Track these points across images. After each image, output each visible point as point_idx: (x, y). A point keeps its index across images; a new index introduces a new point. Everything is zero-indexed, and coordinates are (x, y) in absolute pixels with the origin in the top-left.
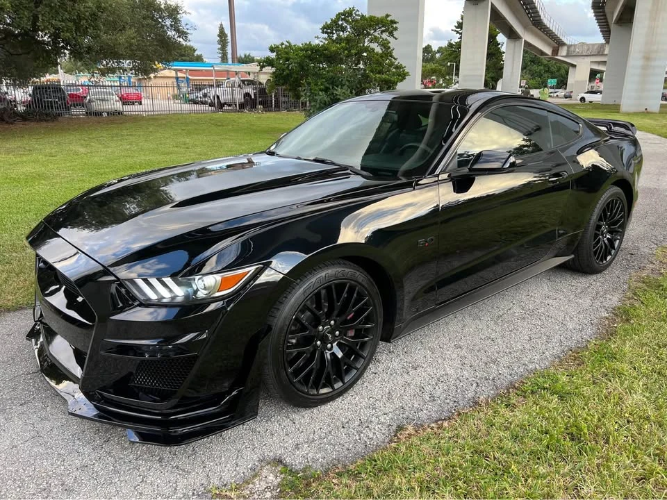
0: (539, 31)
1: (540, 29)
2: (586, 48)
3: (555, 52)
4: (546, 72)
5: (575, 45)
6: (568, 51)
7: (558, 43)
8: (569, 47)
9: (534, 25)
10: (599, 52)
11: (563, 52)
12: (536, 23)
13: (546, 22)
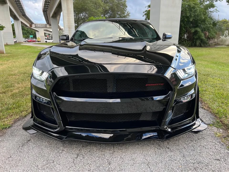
0: (24, 18)
1: (25, 17)
2: (41, 25)
3: (31, 26)
4: (28, 33)
5: (37, 24)
6: (35, 26)
7: (31, 23)
8: (35, 24)
9: (23, 15)
10: (45, 27)
11: (33, 26)
12: (24, 15)
13: (27, 15)
